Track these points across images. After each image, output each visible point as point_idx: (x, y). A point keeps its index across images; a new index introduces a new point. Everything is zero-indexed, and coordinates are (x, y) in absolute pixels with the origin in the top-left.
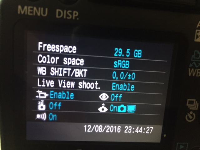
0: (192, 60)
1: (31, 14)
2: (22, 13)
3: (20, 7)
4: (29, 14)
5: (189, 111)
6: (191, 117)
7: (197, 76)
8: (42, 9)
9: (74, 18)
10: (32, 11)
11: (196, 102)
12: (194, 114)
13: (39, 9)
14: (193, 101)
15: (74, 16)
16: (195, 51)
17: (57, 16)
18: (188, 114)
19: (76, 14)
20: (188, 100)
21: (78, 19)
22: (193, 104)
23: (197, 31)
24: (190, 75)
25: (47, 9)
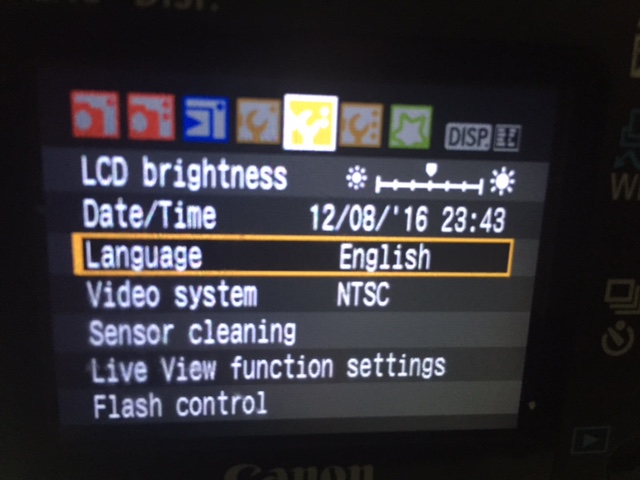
5: (612, 319)
6: (619, 340)
9: (200, 4)
12: (630, 331)
14: (628, 286)
17: (140, 1)
18: (610, 330)
20: (611, 282)
21: (214, 7)
22: (626, 295)
24: (616, 195)
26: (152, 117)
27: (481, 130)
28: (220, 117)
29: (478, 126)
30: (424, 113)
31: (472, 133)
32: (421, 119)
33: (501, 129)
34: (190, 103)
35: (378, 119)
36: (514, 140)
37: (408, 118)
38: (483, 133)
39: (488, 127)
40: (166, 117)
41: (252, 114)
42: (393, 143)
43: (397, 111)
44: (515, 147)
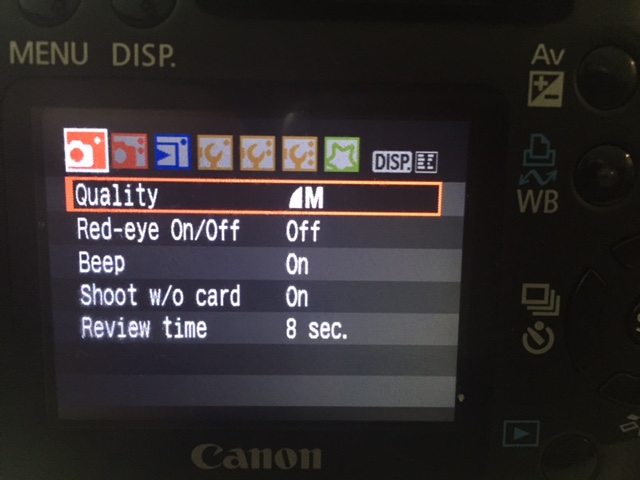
0: (525, 164)
1: (46, 63)
2: (22, 60)
3: (13, 45)
4: (39, 62)
5: (531, 320)
6: (539, 340)
7: (546, 211)
8: (73, 44)
9: (162, 64)
10: (45, 53)
11: (553, 292)
13: (66, 44)
14: (543, 290)
15: (162, 57)
16: (533, 136)
17: (115, 63)
18: (529, 329)
19: (166, 51)
20: (526, 286)
21: (173, 65)
22: (543, 299)
23: (532, 73)
24: (523, 209)
25: (85, 45)
26: (130, 151)
27: (403, 156)
28: (184, 150)
29: (400, 153)
30: (354, 142)
31: (395, 158)
32: (351, 148)
33: (421, 155)
34: (160, 139)
35: (314, 149)
36: (433, 164)
37: (340, 148)
38: (405, 159)
39: (410, 154)
40: (141, 151)
41: (210, 147)
42: (328, 168)
43: (330, 142)
44: (434, 170)
